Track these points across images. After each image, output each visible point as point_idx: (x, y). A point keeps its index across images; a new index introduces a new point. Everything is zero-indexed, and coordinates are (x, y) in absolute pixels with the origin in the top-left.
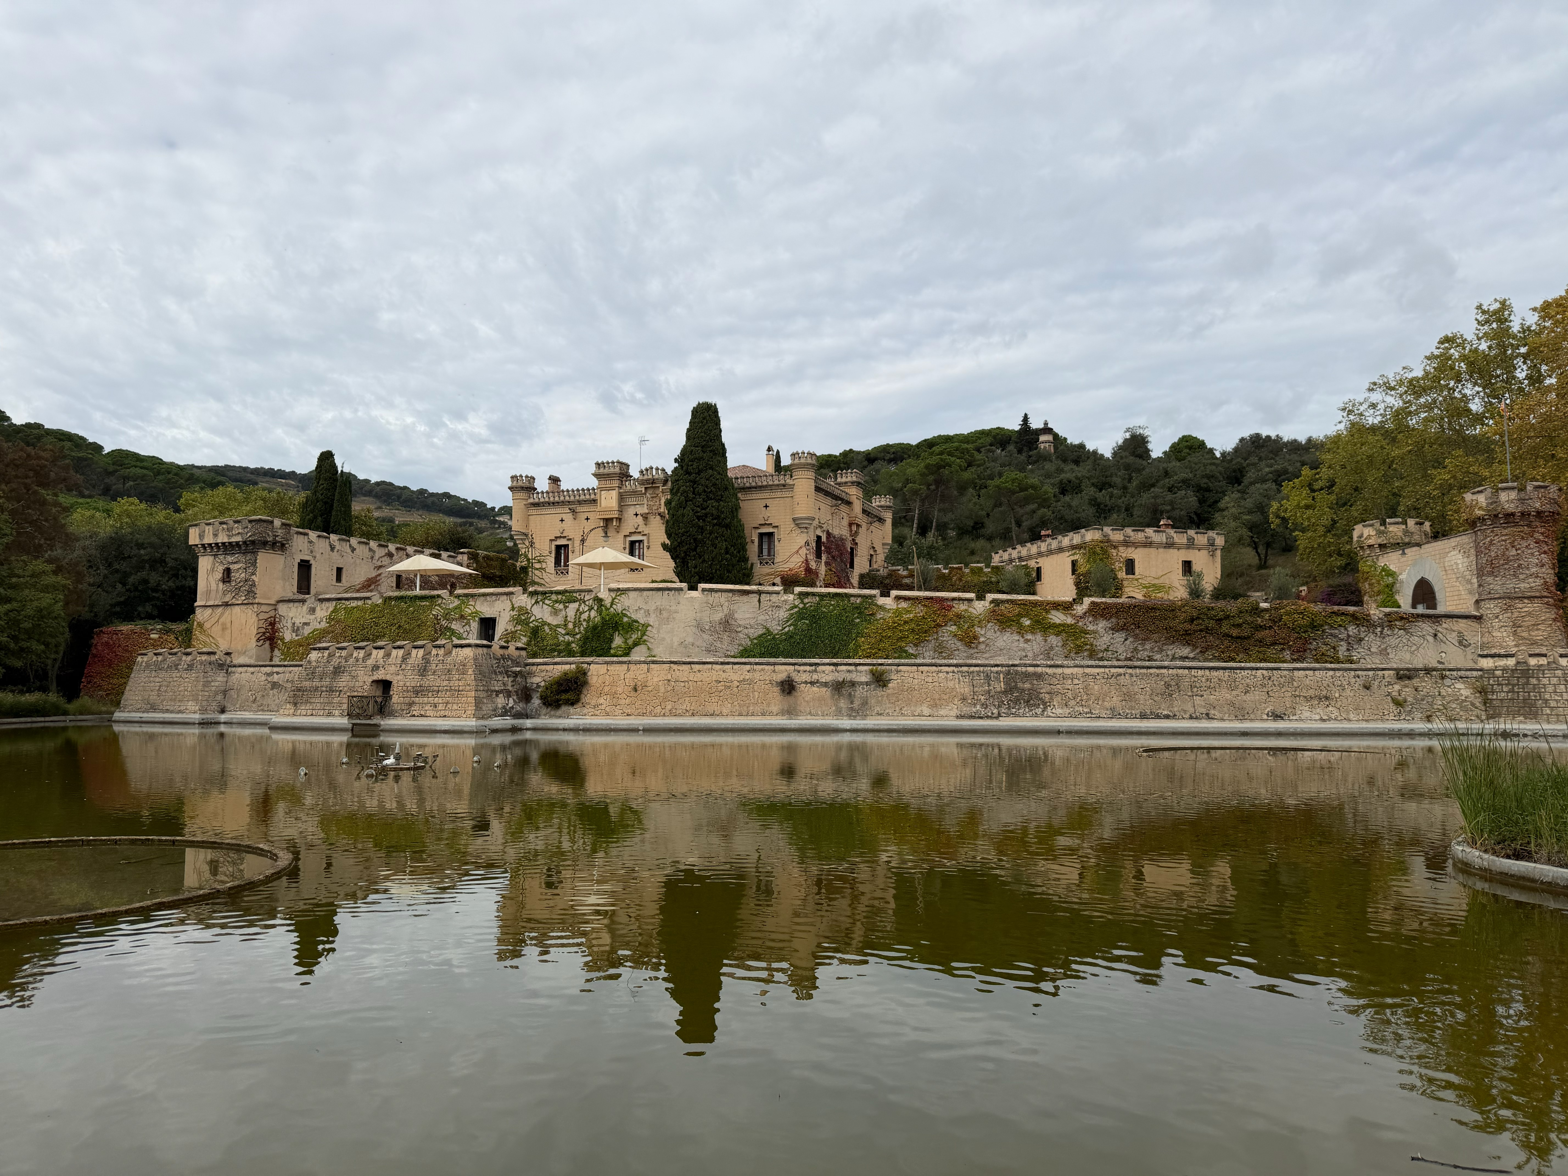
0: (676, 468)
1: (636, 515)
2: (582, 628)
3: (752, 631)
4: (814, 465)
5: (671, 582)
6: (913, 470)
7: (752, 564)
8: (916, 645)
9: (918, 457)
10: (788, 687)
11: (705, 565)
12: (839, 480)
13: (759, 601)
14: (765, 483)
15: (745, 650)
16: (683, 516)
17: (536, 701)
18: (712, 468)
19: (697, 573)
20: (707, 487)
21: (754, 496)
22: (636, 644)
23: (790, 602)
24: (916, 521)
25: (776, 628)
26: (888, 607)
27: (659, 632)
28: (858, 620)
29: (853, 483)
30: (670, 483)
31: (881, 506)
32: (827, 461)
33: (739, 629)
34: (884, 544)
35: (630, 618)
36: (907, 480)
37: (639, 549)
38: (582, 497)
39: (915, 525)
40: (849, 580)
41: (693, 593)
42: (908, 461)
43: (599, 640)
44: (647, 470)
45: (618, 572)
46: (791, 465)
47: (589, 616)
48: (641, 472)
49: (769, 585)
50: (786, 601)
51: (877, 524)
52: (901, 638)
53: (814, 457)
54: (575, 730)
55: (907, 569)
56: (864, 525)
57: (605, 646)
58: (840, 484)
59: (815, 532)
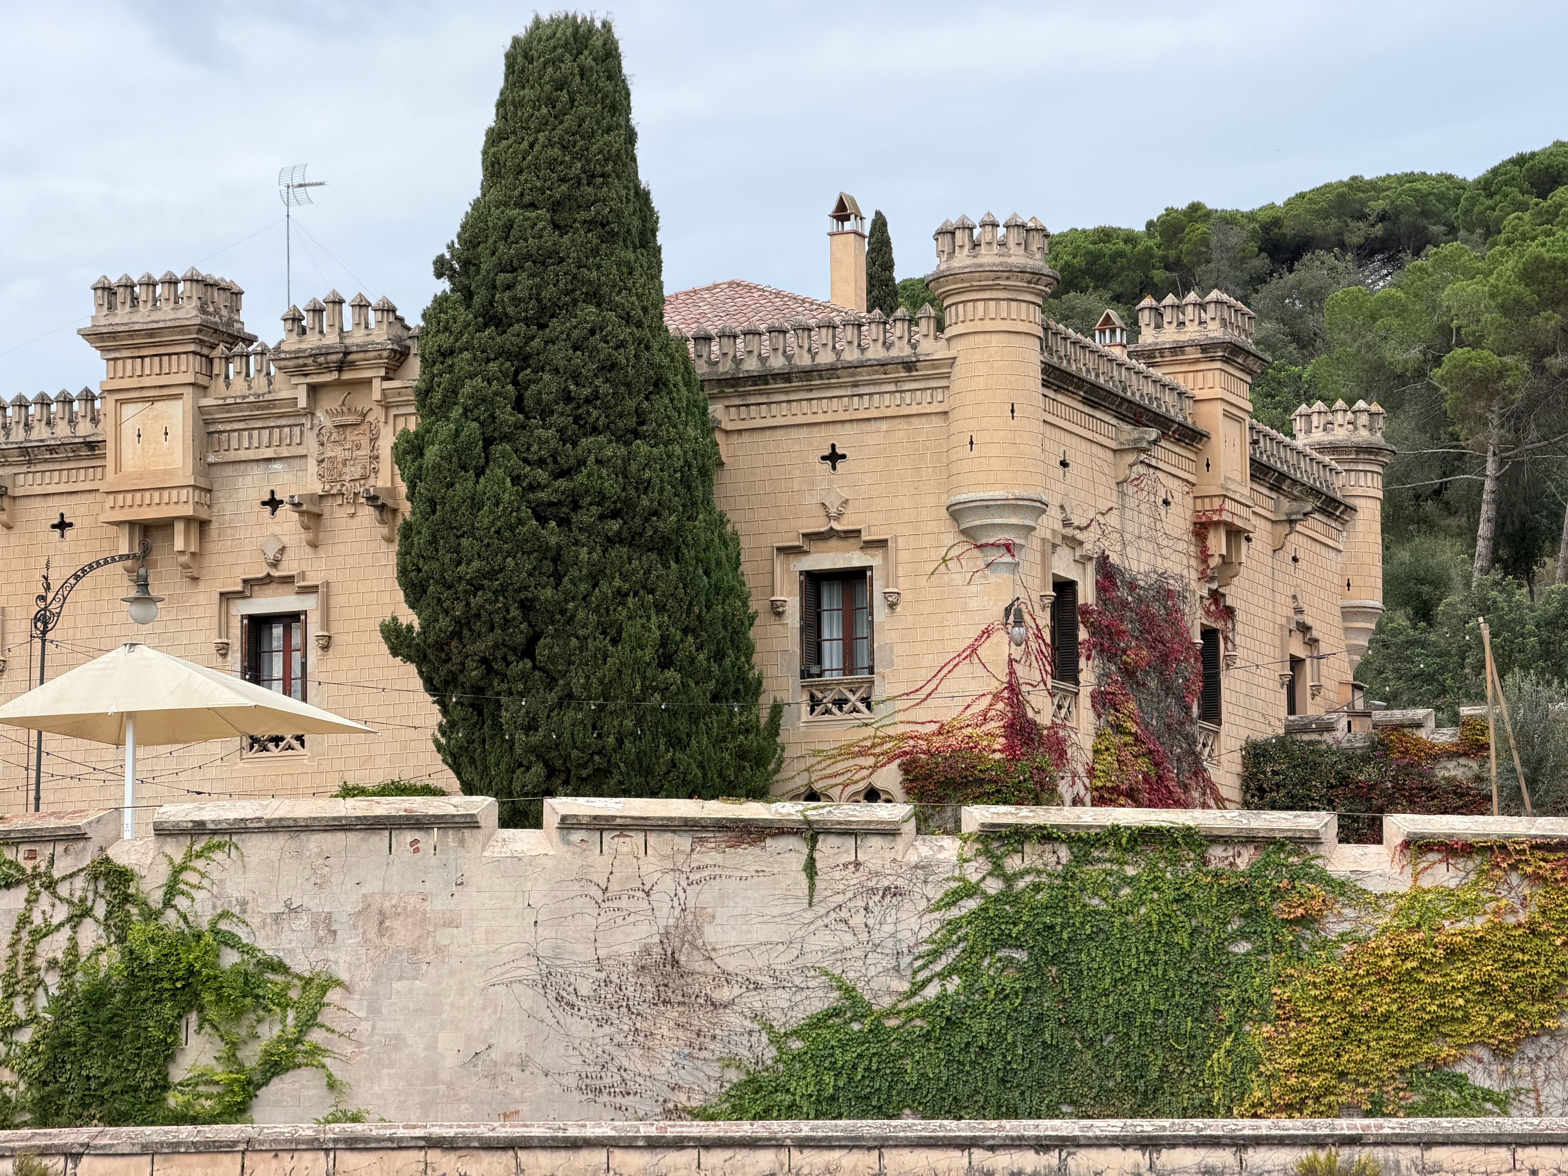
0: (440, 302)
1: (273, 503)
2: (41, 1001)
3: (781, 999)
4: (1036, 275)
5: (428, 791)
6: (1471, 287)
7: (777, 710)
8: (1502, 1053)
9: (1491, 231)
11: (570, 715)
12: (1148, 337)
13: (811, 868)
14: (826, 358)
15: (753, 1084)
16: (476, 504)
18: (595, 297)
19: (539, 753)
20: (576, 377)
21: (780, 415)
22: (275, 1067)
23: (944, 872)
24: (1486, 511)
25: (883, 987)
26: (1375, 886)
27: (374, 1010)
28: (1242, 948)
29: (1207, 348)
30: (414, 368)
31: (1334, 449)
32: (1094, 257)
33: (725, 994)
34: (1348, 613)
35: (248, 950)
36: (1445, 331)
37: (287, 651)
38: (40, 433)
39: (1484, 529)
40: (1198, 772)
41: (523, 840)
42: (1446, 249)
43: (114, 1051)
44: (317, 311)
45: (199, 751)
46: (937, 278)
47: (73, 948)
48: (294, 319)
49: (853, 799)
50: (924, 867)
51: (1316, 525)
52: (1435, 1022)
53: (1037, 242)
55: (1455, 720)
56: (1261, 531)
57: (145, 1077)
58: (1150, 356)
59: (1045, 563)
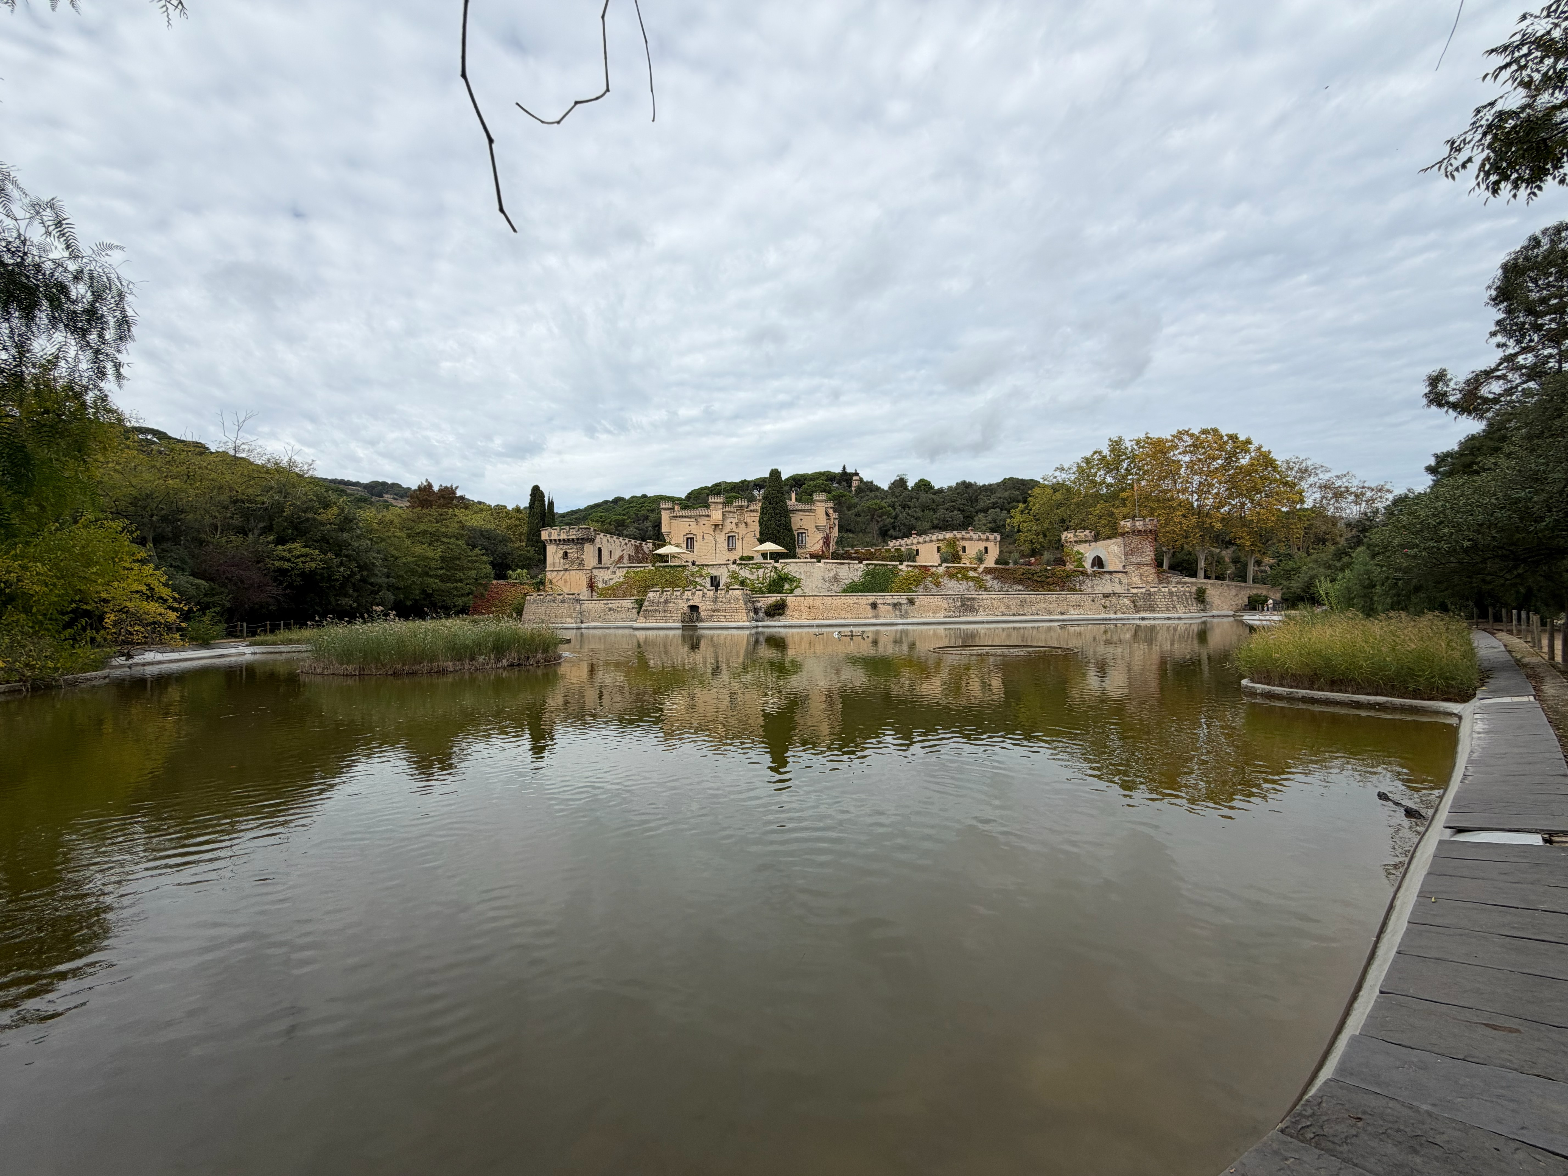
3: (847, 581)
8: (918, 587)
10: (874, 606)
15: (849, 590)
17: (761, 615)
22: (796, 588)
25: (856, 580)
28: (894, 576)
33: (841, 581)
41: (819, 564)
52: (910, 583)
54: (785, 627)
59: (825, 533)
